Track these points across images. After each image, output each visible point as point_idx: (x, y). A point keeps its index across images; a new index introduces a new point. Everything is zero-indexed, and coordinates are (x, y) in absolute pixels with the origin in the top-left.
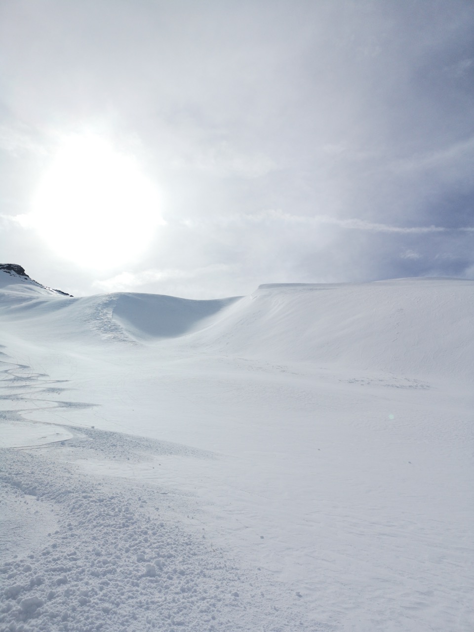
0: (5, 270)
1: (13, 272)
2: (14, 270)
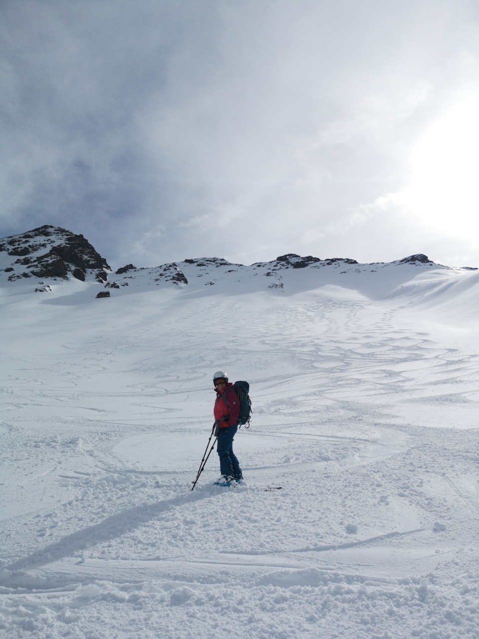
0: (410, 262)
1: (417, 262)
2: (419, 260)
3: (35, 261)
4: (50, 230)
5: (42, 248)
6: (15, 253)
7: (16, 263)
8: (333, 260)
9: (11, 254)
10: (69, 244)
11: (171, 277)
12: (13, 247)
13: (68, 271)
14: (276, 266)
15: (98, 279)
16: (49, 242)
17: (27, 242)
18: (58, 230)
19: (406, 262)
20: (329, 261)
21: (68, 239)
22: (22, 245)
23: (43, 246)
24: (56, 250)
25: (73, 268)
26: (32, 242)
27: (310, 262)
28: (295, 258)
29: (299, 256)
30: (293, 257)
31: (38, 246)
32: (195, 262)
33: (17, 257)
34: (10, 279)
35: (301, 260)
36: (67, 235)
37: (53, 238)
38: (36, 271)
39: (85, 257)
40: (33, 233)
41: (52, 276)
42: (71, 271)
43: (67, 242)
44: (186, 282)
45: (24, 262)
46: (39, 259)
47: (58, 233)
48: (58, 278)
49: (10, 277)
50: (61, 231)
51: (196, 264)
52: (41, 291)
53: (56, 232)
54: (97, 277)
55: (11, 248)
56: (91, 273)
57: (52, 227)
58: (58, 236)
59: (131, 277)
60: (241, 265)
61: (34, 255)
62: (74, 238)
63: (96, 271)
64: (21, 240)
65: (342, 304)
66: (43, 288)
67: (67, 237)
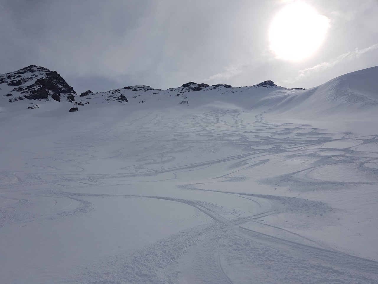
0: (263, 86)
1: (267, 85)
3: (26, 89)
4: (34, 68)
5: (29, 80)
6: (12, 84)
7: (13, 90)
8: (217, 86)
9: (9, 85)
10: (48, 77)
11: (117, 98)
12: (11, 80)
13: (49, 95)
14: (183, 90)
15: (68, 100)
16: (34, 76)
17: (19, 76)
18: (40, 69)
19: (261, 86)
20: (215, 86)
21: (47, 74)
22: (16, 79)
23: (31, 79)
24: (39, 82)
25: (52, 93)
26: (23, 76)
27: (203, 87)
28: (193, 85)
29: (196, 84)
30: (192, 84)
31: (27, 79)
32: (131, 88)
33: (13, 87)
34: (10, 101)
35: (197, 86)
36: (46, 72)
37: (36, 73)
38: (27, 96)
39: (59, 86)
40: (23, 70)
41: (38, 98)
42: (50, 95)
43: (46, 76)
44: (127, 101)
45: (19, 90)
46: (29, 87)
47: (39, 70)
48: (41, 100)
49: (10, 100)
50: (42, 69)
51: (132, 89)
52: (32, 108)
53: (38, 69)
54: (68, 99)
55: (9, 81)
56: (64, 96)
57: (35, 66)
58: (40, 72)
59: (91, 99)
60: (160, 90)
61: (25, 85)
62: (50, 73)
63: (67, 95)
64: (16, 76)
65: (226, 112)
66: (33, 106)
67: (46, 73)
